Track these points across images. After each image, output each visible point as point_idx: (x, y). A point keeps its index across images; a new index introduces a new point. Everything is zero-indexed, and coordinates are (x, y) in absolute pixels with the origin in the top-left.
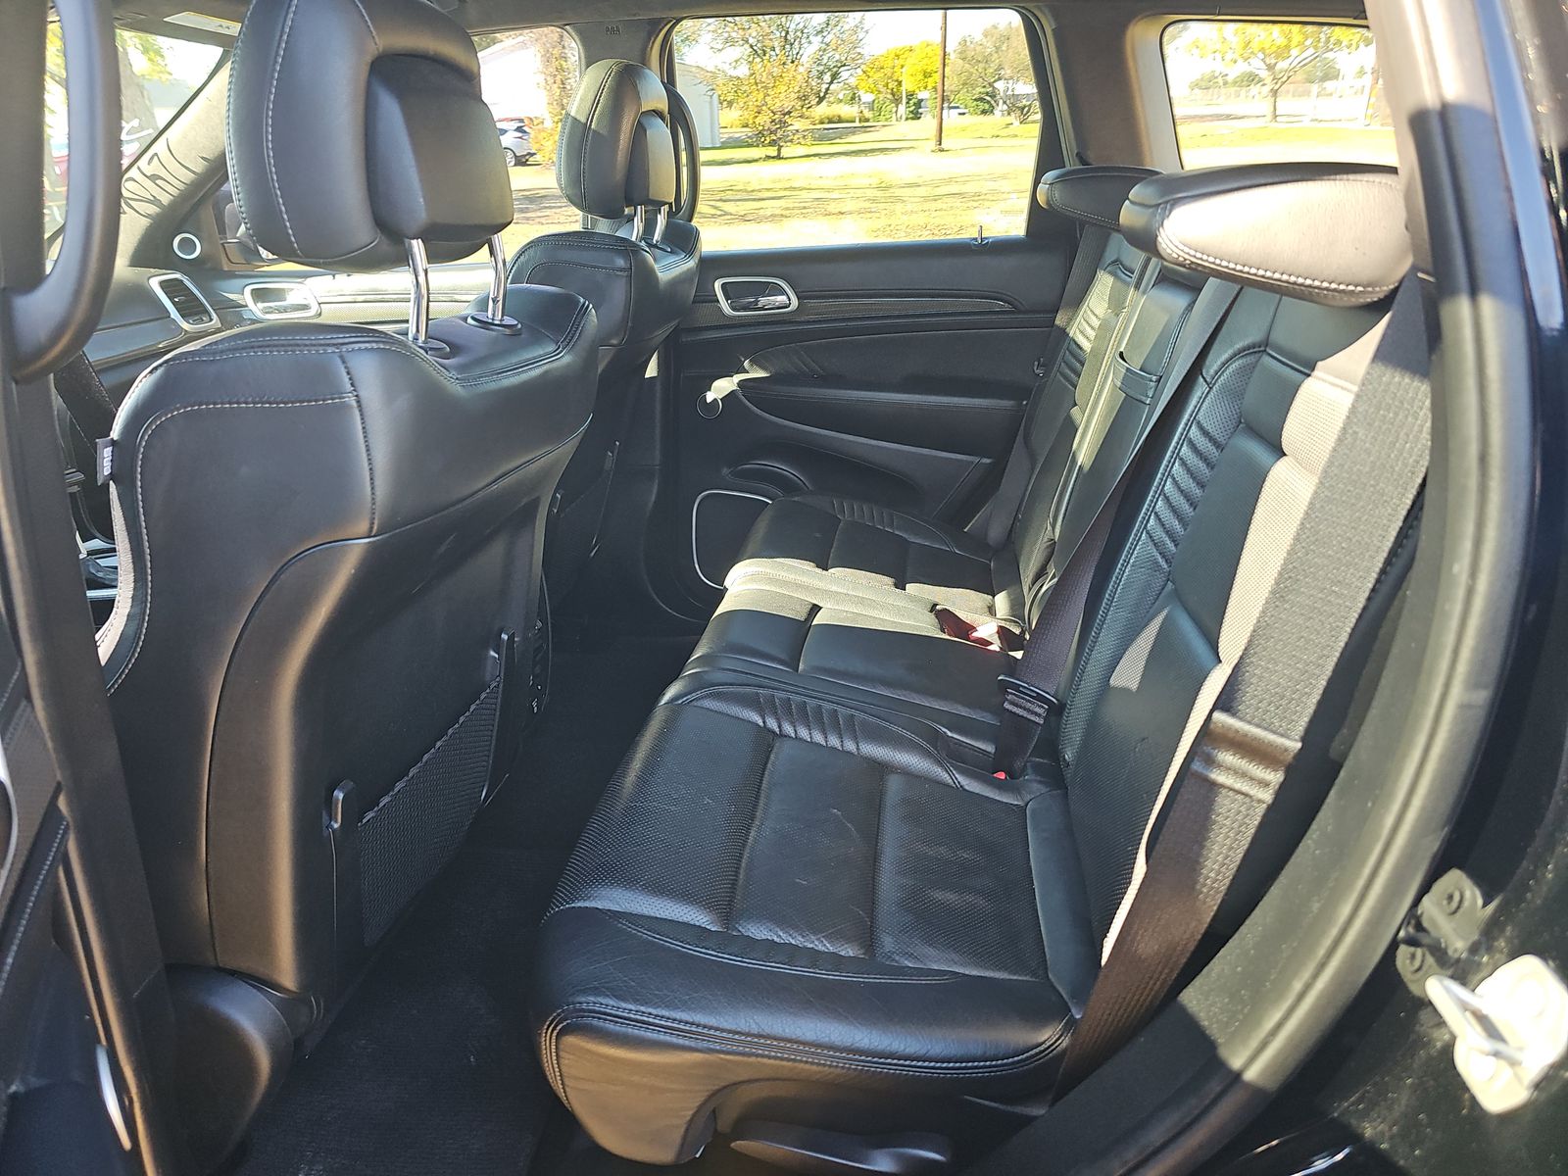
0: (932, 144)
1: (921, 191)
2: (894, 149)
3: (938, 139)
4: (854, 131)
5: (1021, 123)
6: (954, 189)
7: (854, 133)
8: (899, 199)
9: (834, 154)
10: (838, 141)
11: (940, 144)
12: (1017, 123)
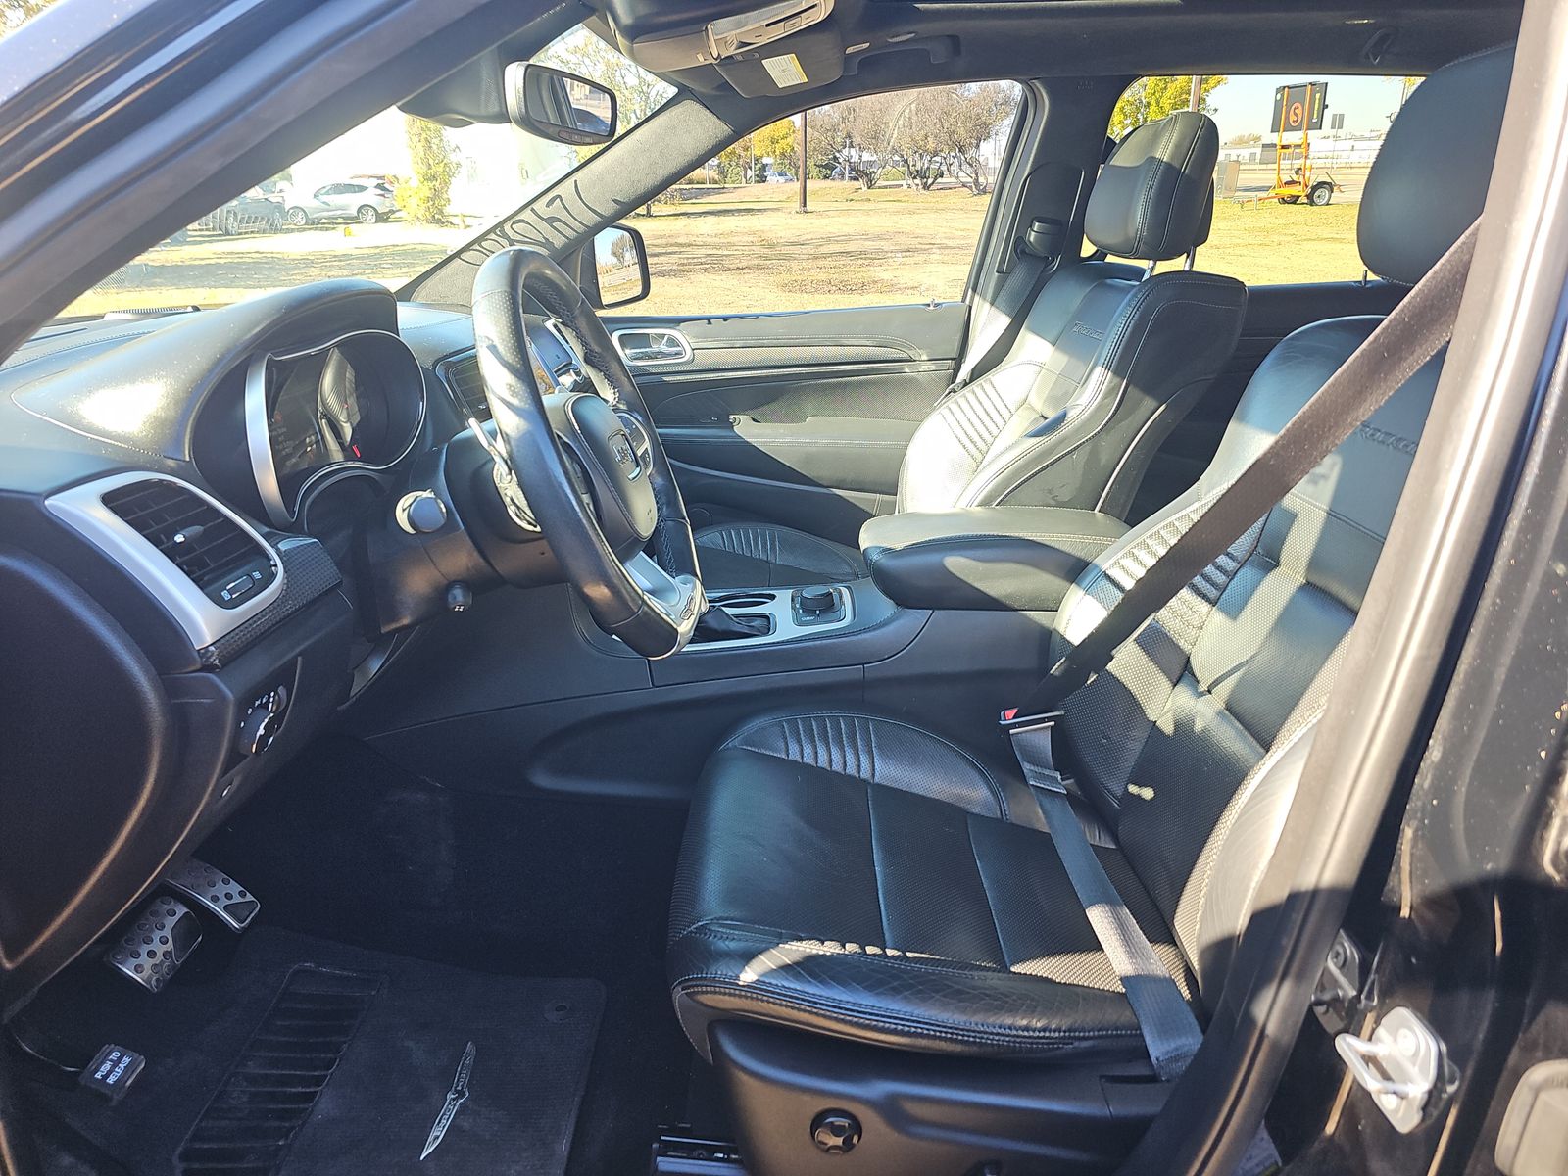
0: (796, 205)
1: (806, 249)
2: (759, 210)
3: (802, 200)
4: (708, 192)
5: (869, 188)
6: (837, 248)
7: (709, 194)
8: (788, 257)
9: (703, 213)
10: (694, 201)
11: (805, 206)
12: (865, 189)
